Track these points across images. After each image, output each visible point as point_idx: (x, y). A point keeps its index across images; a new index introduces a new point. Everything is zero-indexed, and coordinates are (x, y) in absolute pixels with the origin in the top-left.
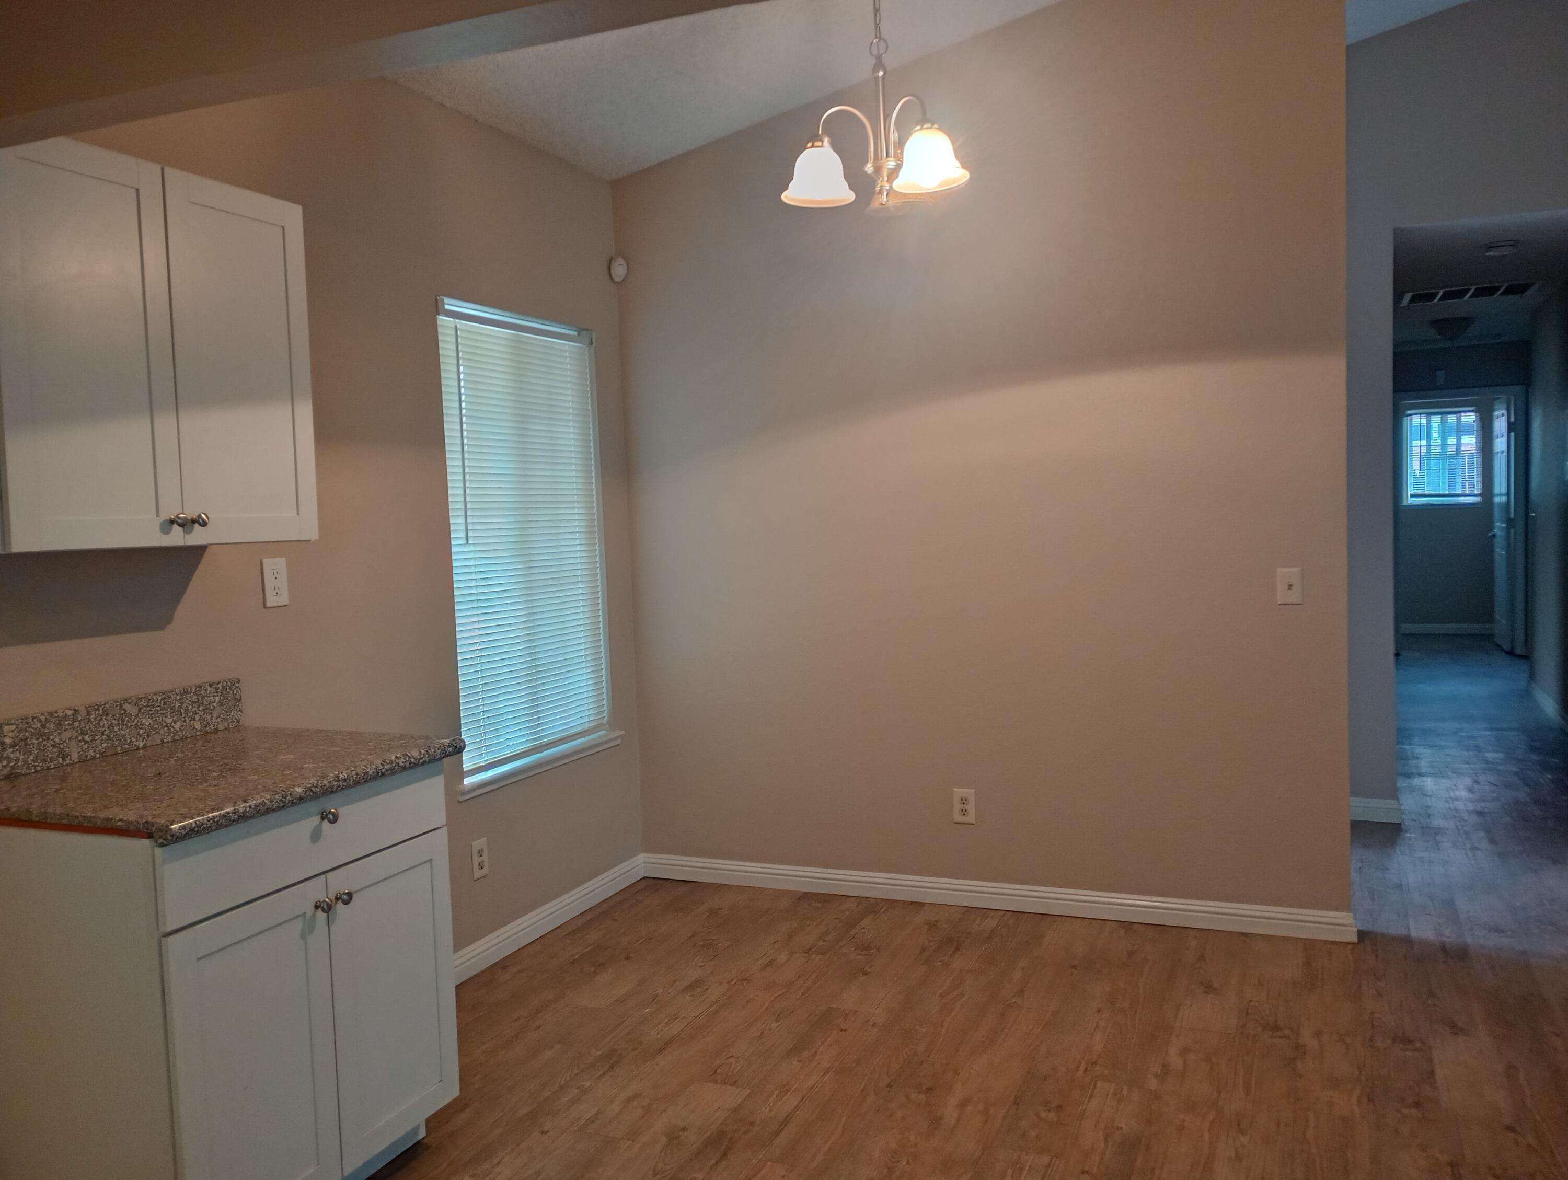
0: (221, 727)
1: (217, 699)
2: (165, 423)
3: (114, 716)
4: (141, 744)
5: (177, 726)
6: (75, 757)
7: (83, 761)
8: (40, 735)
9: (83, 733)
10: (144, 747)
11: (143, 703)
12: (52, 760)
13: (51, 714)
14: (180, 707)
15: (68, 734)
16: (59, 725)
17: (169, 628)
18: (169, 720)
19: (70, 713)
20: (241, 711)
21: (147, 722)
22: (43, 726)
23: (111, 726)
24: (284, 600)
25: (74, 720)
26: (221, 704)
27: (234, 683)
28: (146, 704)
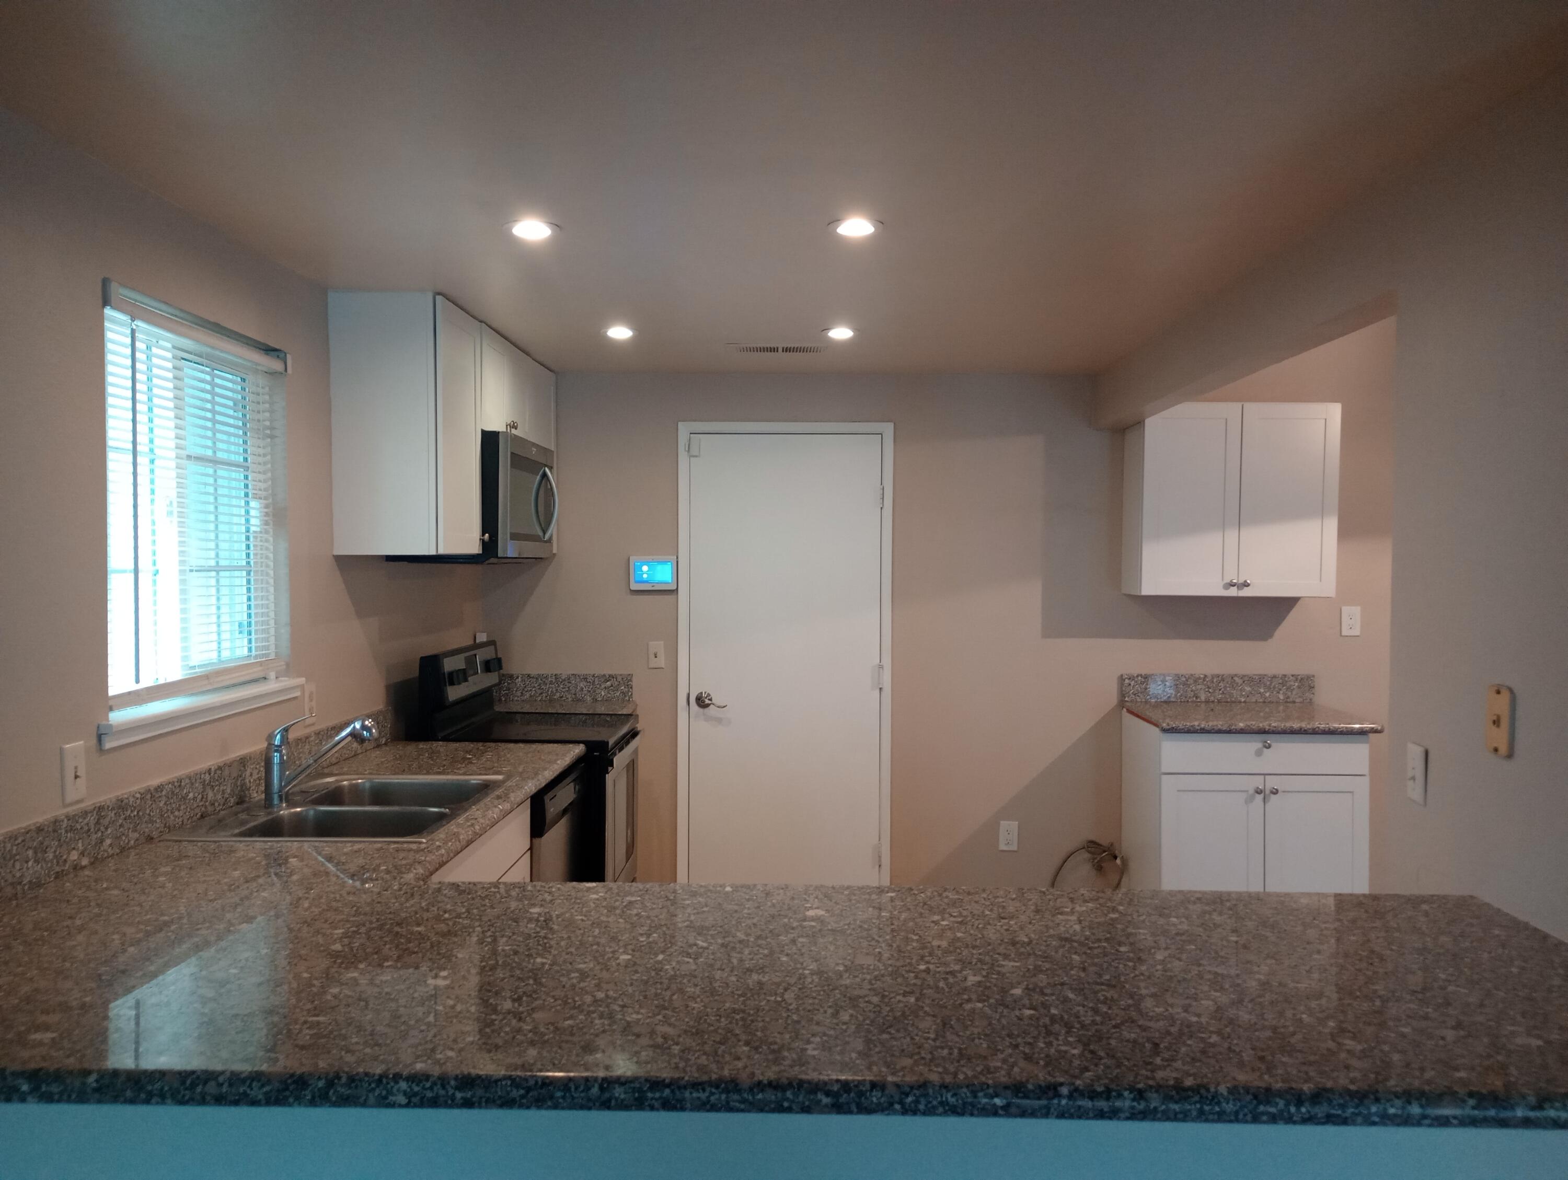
0: (1297, 700)
1: (1296, 684)
2: (1231, 535)
3: (1227, 682)
4: (1243, 700)
5: (1267, 694)
6: (1203, 698)
7: (1207, 702)
8: (1184, 684)
9: (1209, 688)
10: (1245, 702)
11: (1246, 678)
12: (1190, 697)
13: (1192, 675)
14: (1270, 684)
15: (1199, 687)
16: (1195, 681)
17: (1270, 640)
18: (1262, 690)
19: (1202, 676)
20: (1313, 694)
21: (1248, 689)
22: (1187, 680)
23: (1225, 687)
24: (1357, 631)
25: (1204, 680)
26: (1299, 687)
27: (1309, 678)
28: (1249, 680)
